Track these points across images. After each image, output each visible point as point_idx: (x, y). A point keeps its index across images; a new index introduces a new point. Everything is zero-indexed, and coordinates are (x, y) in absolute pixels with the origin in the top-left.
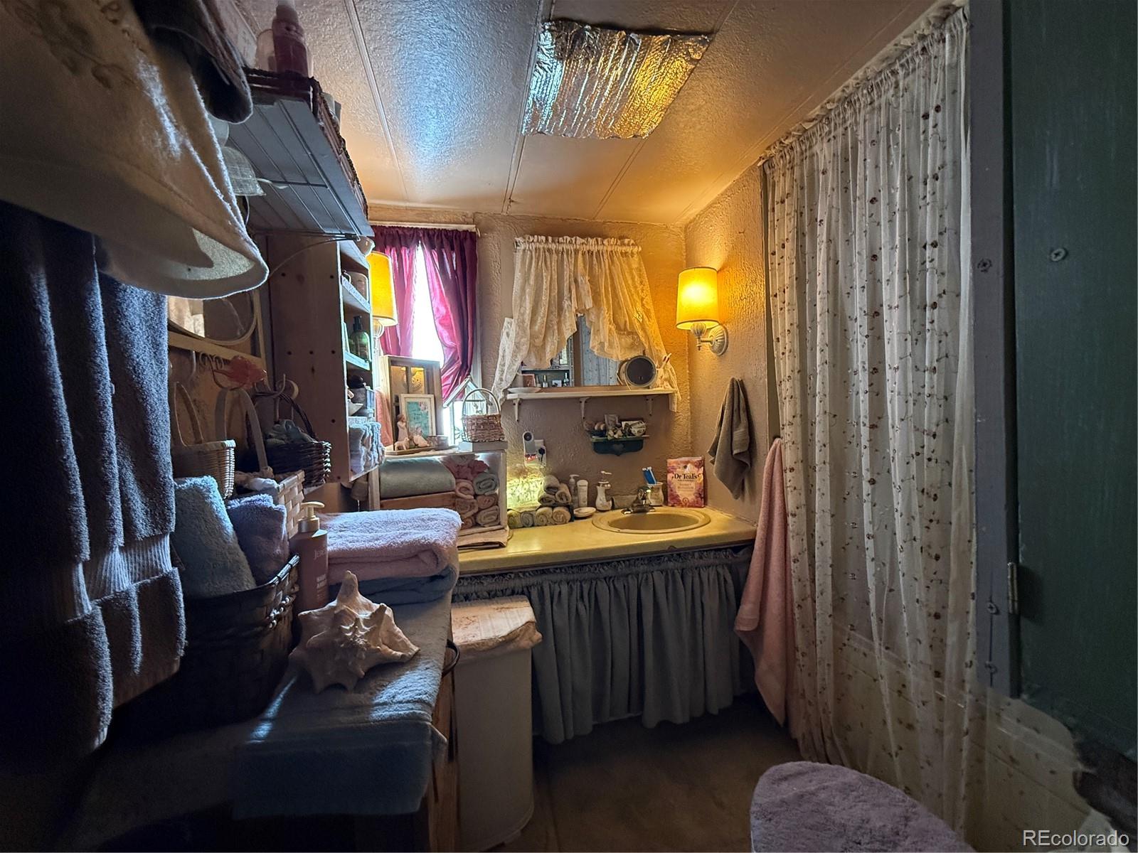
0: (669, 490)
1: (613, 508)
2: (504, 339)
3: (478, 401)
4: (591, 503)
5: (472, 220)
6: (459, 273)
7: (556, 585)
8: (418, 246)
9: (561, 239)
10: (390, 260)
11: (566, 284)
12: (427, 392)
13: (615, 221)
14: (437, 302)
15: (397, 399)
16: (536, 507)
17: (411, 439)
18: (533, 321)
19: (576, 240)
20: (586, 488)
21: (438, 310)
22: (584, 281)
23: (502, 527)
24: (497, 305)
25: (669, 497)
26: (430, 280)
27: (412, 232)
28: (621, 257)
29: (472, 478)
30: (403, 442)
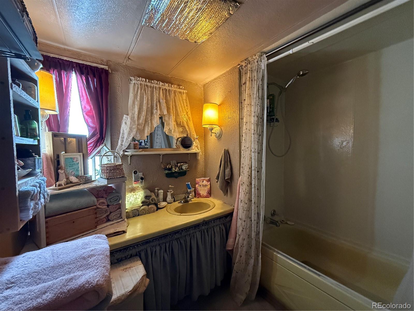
0: (196, 191)
1: (174, 201)
2: (123, 125)
3: (109, 156)
4: (165, 200)
5: (106, 64)
6: (99, 89)
7: (154, 247)
8: (73, 71)
9: (152, 81)
10: (54, 77)
11: (155, 102)
12: (78, 151)
13: (176, 78)
14: (84, 103)
15: (58, 156)
16: (140, 206)
17: (68, 179)
18: (139, 118)
19: (159, 83)
20: (162, 194)
21: (85, 107)
22: (163, 102)
23: (123, 219)
24: (120, 108)
25: (197, 194)
26: (80, 91)
27: (68, 63)
28: (179, 94)
29: (106, 197)
30: (63, 181)
